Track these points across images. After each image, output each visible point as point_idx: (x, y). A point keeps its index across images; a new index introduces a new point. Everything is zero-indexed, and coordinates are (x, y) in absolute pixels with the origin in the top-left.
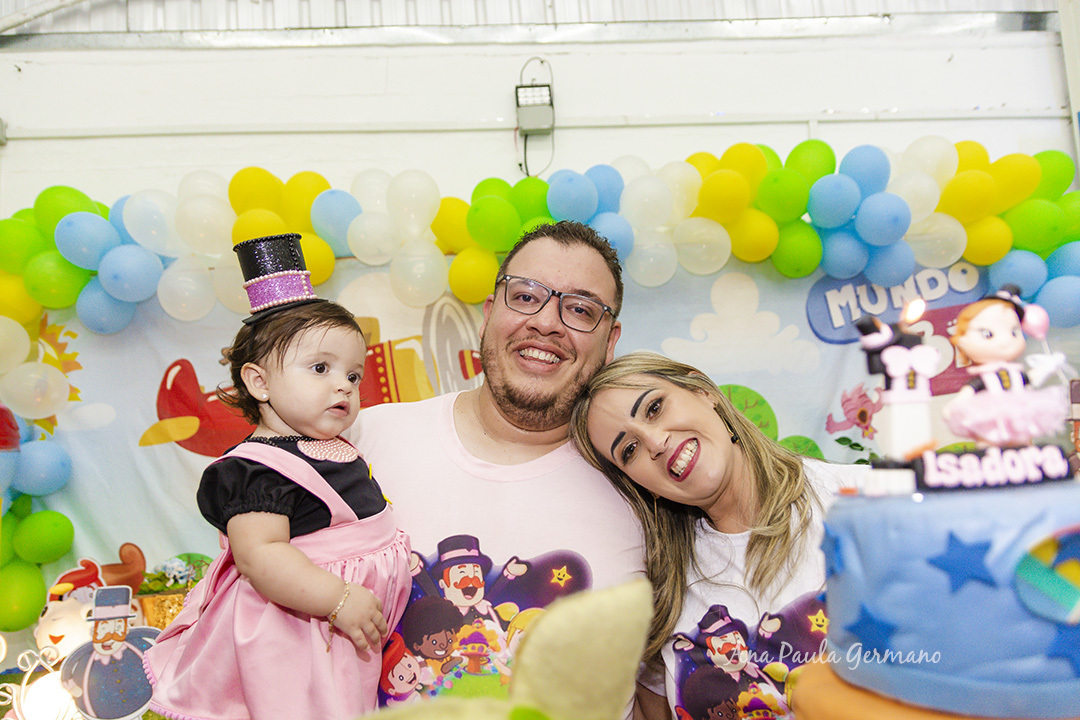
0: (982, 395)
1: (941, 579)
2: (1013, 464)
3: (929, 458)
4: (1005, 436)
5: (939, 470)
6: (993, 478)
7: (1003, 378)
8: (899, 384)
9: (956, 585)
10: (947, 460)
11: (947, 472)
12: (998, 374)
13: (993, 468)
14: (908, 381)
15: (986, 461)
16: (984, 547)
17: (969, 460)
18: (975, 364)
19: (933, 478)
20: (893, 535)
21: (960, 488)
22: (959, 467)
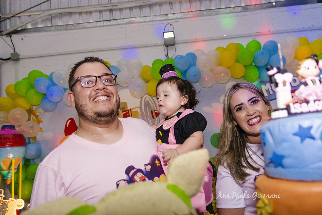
0: (307, 87)
1: (298, 139)
2: (318, 105)
3: (291, 105)
4: (315, 98)
5: (295, 108)
6: (312, 109)
7: (313, 82)
8: (280, 85)
9: (302, 140)
10: (297, 105)
11: (297, 109)
12: (312, 81)
13: (312, 106)
14: (283, 84)
15: (309, 104)
16: (310, 128)
17: (304, 105)
18: (304, 78)
19: (293, 111)
20: (281, 128)
21: (302, 113)
22: (301, 107)
